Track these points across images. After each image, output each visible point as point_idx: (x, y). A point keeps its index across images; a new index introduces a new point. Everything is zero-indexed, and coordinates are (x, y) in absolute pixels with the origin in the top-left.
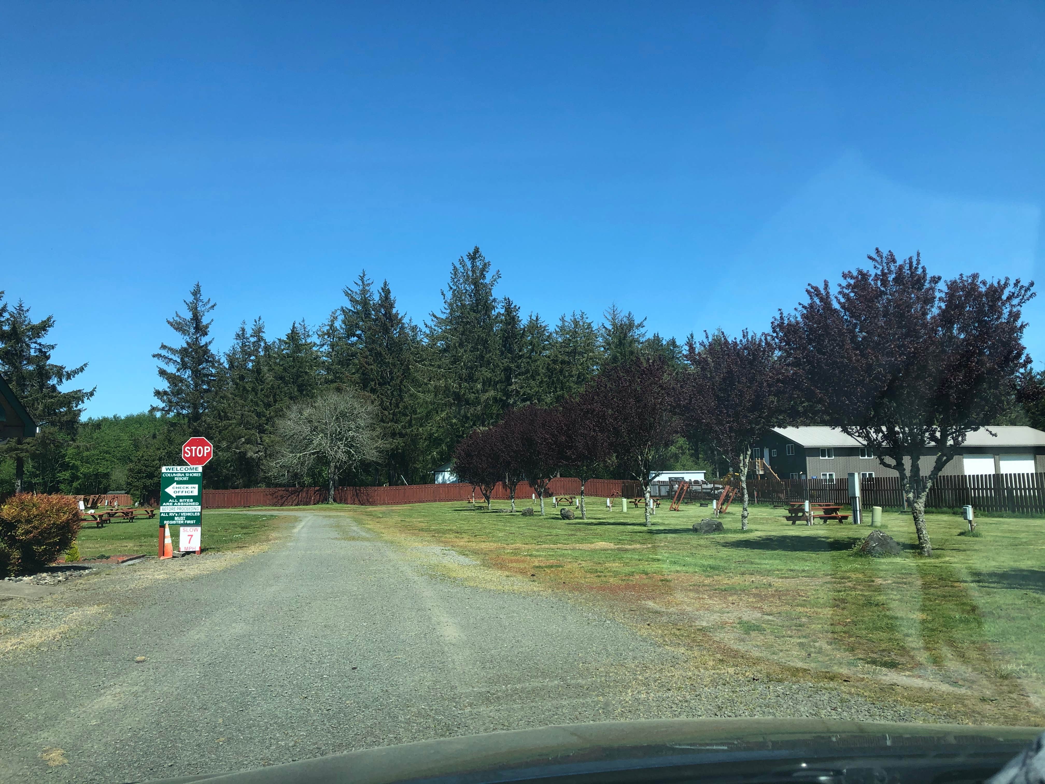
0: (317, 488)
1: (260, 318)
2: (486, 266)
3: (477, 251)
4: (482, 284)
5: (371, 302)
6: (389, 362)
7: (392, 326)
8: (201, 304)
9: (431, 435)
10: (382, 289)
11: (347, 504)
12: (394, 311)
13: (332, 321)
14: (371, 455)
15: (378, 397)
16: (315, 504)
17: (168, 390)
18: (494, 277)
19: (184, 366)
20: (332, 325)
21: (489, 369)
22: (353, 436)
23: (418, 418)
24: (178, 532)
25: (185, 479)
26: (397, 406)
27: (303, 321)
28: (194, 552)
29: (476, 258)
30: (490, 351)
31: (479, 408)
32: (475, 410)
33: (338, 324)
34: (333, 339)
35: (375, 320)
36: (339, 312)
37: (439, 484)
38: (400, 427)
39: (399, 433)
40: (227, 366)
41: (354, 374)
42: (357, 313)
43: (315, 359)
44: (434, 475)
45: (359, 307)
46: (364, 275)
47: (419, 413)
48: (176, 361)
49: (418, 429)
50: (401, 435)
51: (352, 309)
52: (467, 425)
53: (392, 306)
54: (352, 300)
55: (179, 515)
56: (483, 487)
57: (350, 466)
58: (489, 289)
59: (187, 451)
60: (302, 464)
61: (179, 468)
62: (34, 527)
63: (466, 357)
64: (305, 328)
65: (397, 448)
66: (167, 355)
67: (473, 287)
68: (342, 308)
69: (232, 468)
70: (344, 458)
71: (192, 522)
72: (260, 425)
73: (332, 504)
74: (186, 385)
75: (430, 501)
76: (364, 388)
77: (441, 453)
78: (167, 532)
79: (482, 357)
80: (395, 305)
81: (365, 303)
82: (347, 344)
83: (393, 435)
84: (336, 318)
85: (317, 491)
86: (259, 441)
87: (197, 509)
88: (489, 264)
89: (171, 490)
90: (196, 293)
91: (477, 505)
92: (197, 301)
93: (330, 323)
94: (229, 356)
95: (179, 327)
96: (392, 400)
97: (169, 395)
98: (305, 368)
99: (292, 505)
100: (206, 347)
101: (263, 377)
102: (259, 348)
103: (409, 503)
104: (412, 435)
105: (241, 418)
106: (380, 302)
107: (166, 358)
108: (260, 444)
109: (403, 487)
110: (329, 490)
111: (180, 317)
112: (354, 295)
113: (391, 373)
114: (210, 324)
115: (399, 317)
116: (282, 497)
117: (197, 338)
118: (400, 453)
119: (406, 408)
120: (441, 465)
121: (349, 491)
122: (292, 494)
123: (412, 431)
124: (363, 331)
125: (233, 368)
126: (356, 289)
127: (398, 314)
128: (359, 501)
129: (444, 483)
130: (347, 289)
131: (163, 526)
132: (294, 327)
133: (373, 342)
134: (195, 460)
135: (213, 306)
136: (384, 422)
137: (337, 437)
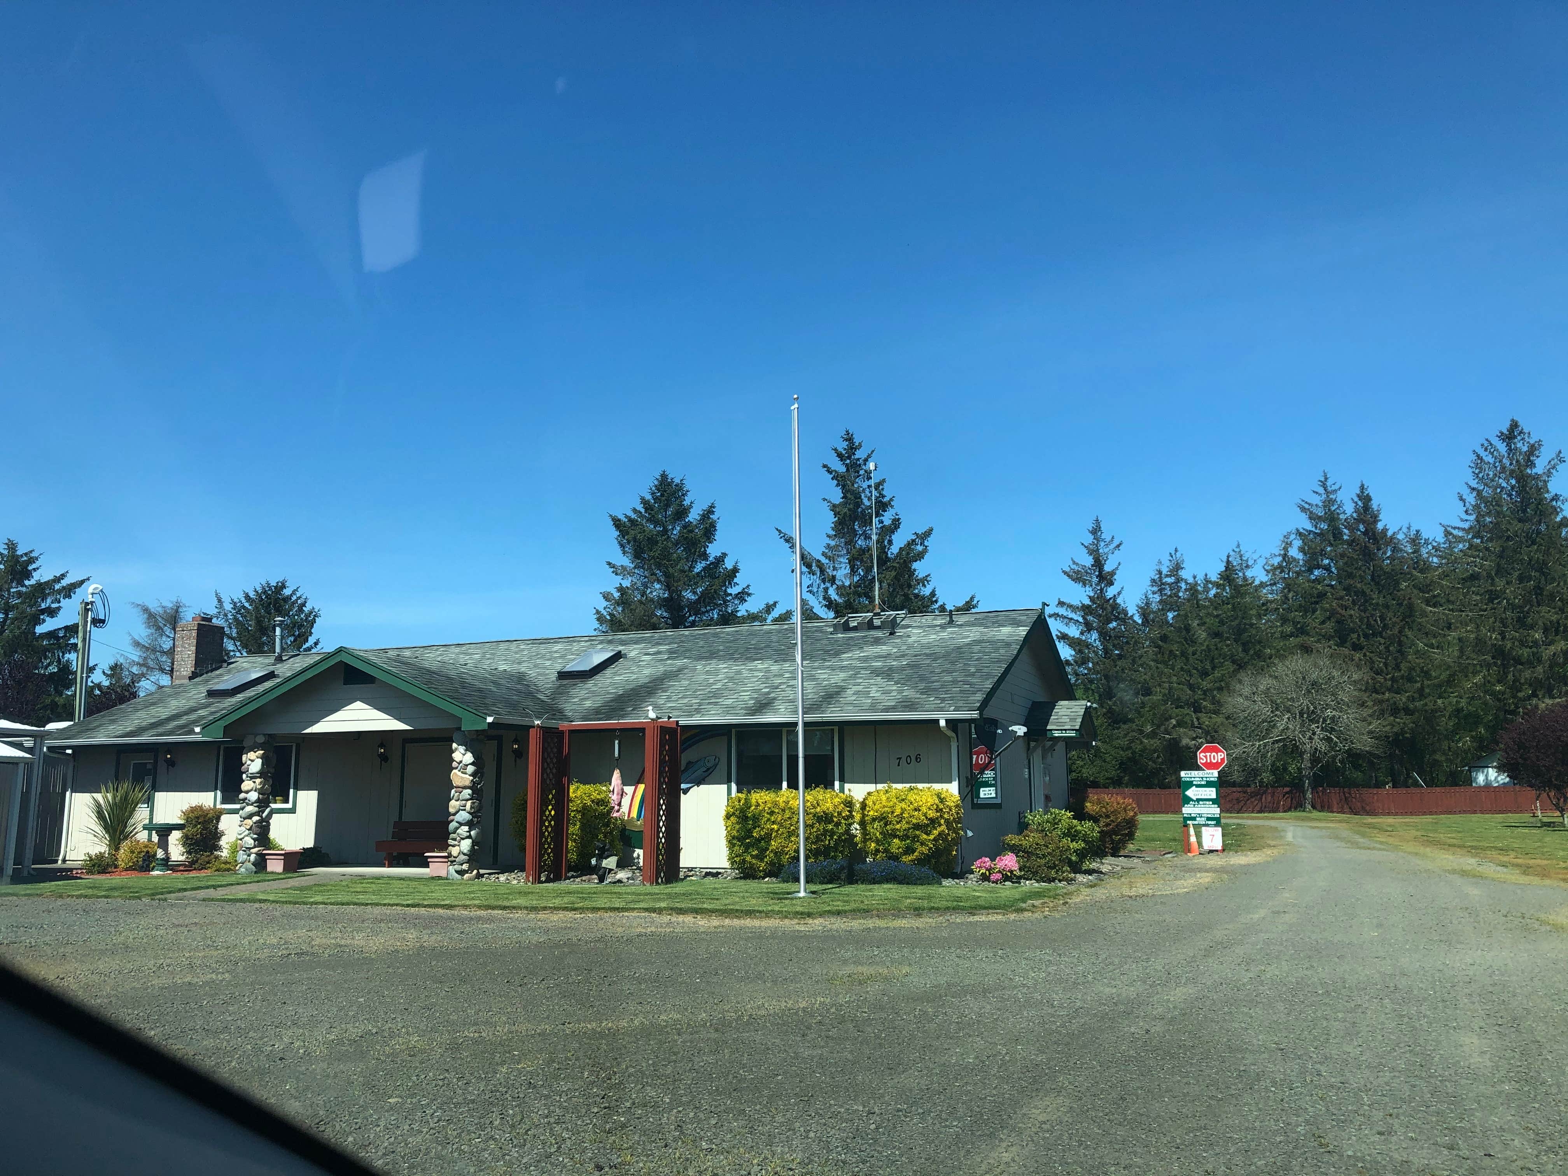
0: (1287, 789)
1: (1176, 550)
2: (1533, 449)
3: (1514, 425)
4: (1530, 475)
5: (1342, 516)
6: (1378, 604)
7: (1378, 550)
8: (1102, 544)
9: (1459, 711)
10: (1358, 496)
11: (1332, 812)
12: (1380, 526)
13: (1286, 549)
14: (1364, 743)
15: (1365, 655)
16: (1285, 812)
17: (1070, 658)
18: (1552, 463)
19: (1089, 627)
20: (1285, 554)
21: (1554, 608)
22: (1334, 716)
23: (1434, 685)
24: (1200, 832)
25: (1203, 783)
26: (1397, 667)
27: (1238, 546)
28: (1217, 851)
29: (1515, 437)
30: (1553, 579)
31: (1540, 669)
32: (1533, 672)
33: (1294, 552)
34: (1288, 574)
35: (1350, 543)
36: (1293, 537)
37: (1480, 787)
38: (1404, 700)
39: (1403, 709)
40: (1140, 621)
41: (1323, 623)
42: (1321, 534)
43: (1263, 604)
44: (1470, 771)
45: (1324, 526)
46: (1326, 479)
47: (1436, 678)
48: (1078, 621)
49: (1436, 702)
50: (1408, 711)
51: (1313, 529)
52: (1520, 695)
53: (1375, 519)
54: (1313, 517)
55: (1200, 815)
56: (1552, 794)
57: (1334, 758)
58: (1545, 481)
59: (1202, 757)
60: (1264, 756)
61: (1196, 772)
62: (1112, 821)
63: (1511, 592)
64: (1241, 556)
65: (1403, 732)
66: (1065, 614)
67: (1513, 482)
68: (1298, 530)
69: (1160, 760)
70: (1323, 747)
71: (1213, 823)
72: (1196, 701)
73: (1310, 812)
74: (1094, 651)
75: (1465, 812)
76: (1342, 643)
77: (1479, 739)
78: (1192, 831)
79: (1538, 590)
80: (1381, 517)
81: (1331, 518)
82: (1309, 581)
83: (1395, 711)
84: (1290, 544)
85: (1287, 793)
86: (1196, 723)
87: (1215, 811)
88: (1540, 445)
89: (1191, 793)
90: (1096, 531)
91: (1545, 820)
92: (1098, 541)
93: (1282, 552)
94: (1141, 608)
95: (1077, 577)
96: (1387, 659)
97: (1072, 665)
98: (1251, 619)
99: (1252, 812)
100: (1115, 601)
101: (1193, 635)
102: (1179, 591)
103: (1431, 813)
104: (1426, 711)
105: (1169, 692)
106: (1355, 515)
107: (1064, 617)
108: (1197, 727)
109: (1417, 790)
110: (1304, 792)
111: (1077, 564)
112: (1314, 510)
113: (1382, 618)
114: (1117, 568)
115: (1390, 533)
116: (1238, 801)
117: (1102, 590)
118: (1407, 738)
119: (1412, 669)
120: (1480, 758)
121: (1334, 794)
122: (1252, 797)
123: (1426, 704)
124: (1332, 560)
125: (1148, 622)
126: (1317, 500)
127: (1387, 530)
128: (1350, 808)
129: (1488, 786)
130: (1303, 503)
131: (1186, 826)
132: (1228, 562)
133: (1350, 576)
134: (1210, 766)
135: (1118, 546)
136: (1377, 693)
137: (1310, 716)
